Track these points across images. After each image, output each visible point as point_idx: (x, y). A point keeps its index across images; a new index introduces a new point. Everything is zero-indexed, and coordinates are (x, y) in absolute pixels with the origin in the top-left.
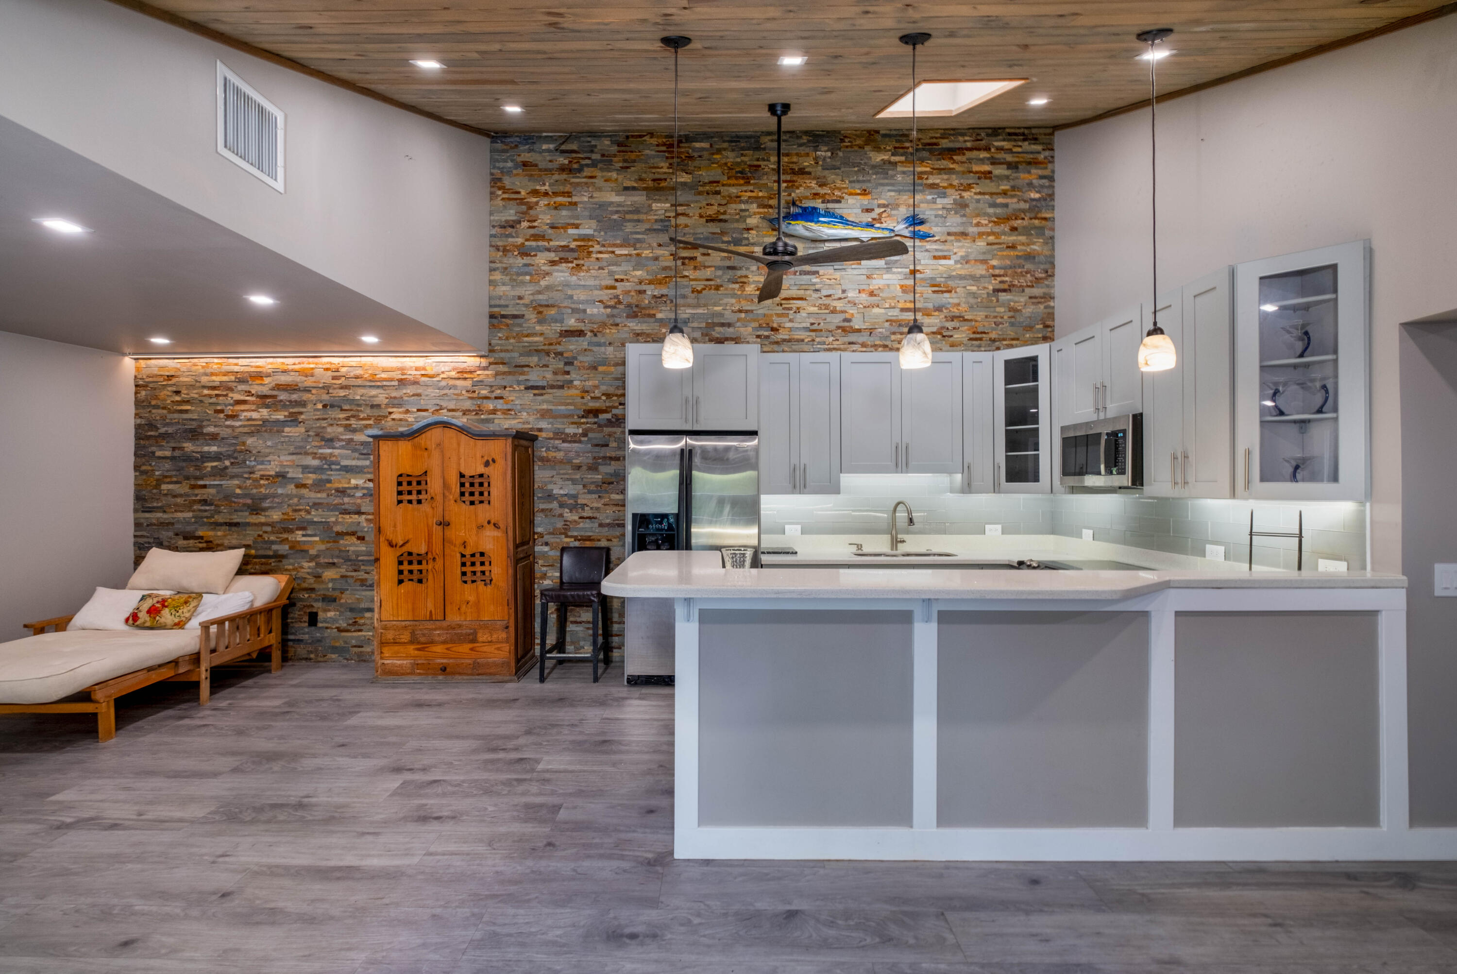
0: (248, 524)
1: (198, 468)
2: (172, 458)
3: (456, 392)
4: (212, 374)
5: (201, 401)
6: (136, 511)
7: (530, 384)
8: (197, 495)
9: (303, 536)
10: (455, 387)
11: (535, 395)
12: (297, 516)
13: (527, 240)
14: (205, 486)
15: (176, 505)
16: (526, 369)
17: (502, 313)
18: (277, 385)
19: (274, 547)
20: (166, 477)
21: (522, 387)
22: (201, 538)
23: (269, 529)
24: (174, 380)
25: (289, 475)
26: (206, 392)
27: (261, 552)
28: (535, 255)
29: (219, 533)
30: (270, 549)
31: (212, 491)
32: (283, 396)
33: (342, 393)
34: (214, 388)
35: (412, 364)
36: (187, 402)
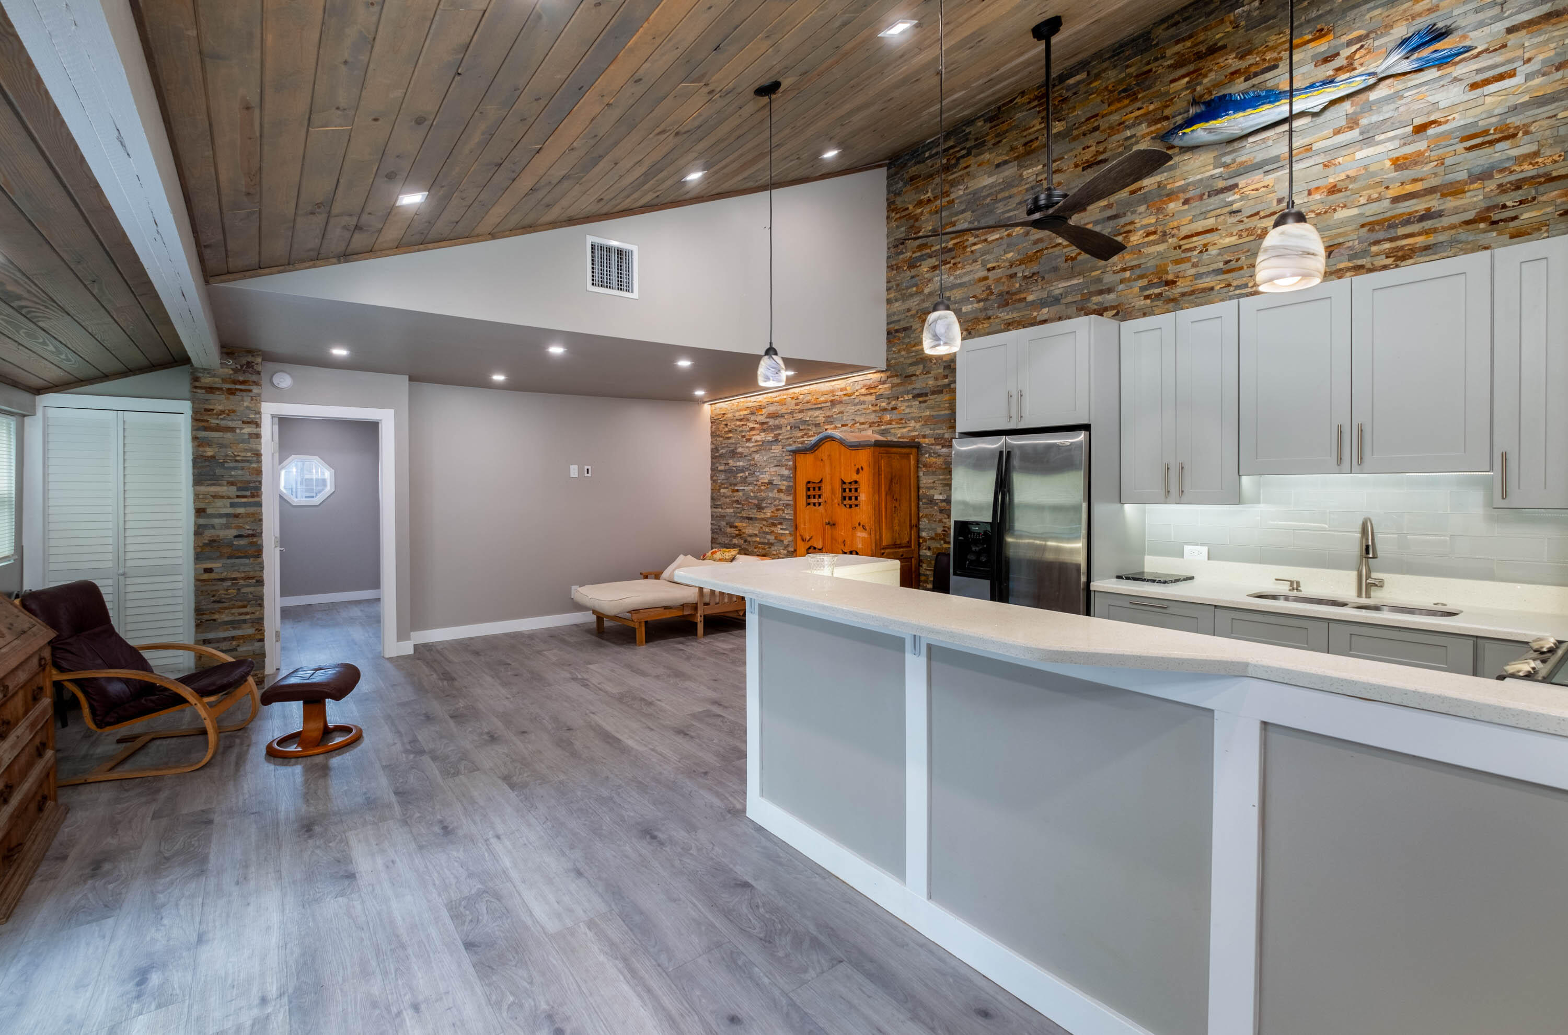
0: (756, 519)
1: (735, 477)
2: (725, 471)
3: (865, 406)
4: (741, 410)
5: (736, 430)
6: (711, 507)
7: (916, 392)
8: (734, 497)
9: (782, 529)
10: (863, 403)
11: (920, 402)
12: (780, 513)
13: (914, 253)
14: (737, 491)
15: (726, 503)
16: (913, 378)
17: (896, 328)
18: (769, 414)
19: (768, 537)
20: (722, 484)
21: (910, 396)
22: (736, 527)
23: (765, 523)
24: (726, 416)
25: (774, 483)
26: (738, 423)
27: (762, 540)
28: (920, 265)
29: (744, 525)
30: (765, 538)
31: (741, 494)
32: (772, 422)
33: (800, 416)
34: (741, 420)
35: (838, 386)
36: (730, 431)
